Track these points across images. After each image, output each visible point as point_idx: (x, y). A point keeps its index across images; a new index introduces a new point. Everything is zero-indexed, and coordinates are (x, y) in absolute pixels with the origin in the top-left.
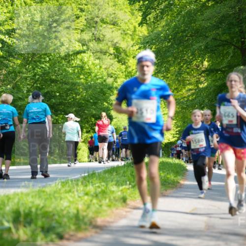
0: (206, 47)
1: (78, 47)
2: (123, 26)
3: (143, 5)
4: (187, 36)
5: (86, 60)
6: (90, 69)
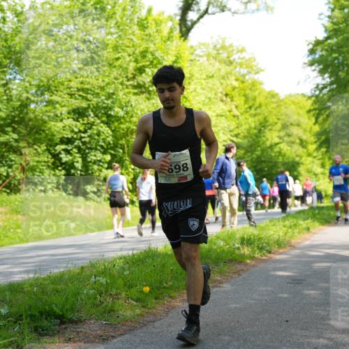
1: (277, 140)
2: (304, 126)
3: (315, 113)
5: (282, 147)
6: (285, 153)
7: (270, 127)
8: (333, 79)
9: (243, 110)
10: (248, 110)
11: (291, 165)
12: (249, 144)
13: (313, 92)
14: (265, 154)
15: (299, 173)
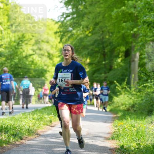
0: (88, 53)
1: (31, 52)
2: (52, 43)
3: (61, 34)
4: (80, 48)
5: (34, 58)
6: (36, 62)
7: (26, 42)
8: (74, 10)
9: (6, 26)
10: (10, 27)
11: (40, 71)
12: (9, 53)
13: (60, 18)
14: (21, 62)
15: (46, 78)
